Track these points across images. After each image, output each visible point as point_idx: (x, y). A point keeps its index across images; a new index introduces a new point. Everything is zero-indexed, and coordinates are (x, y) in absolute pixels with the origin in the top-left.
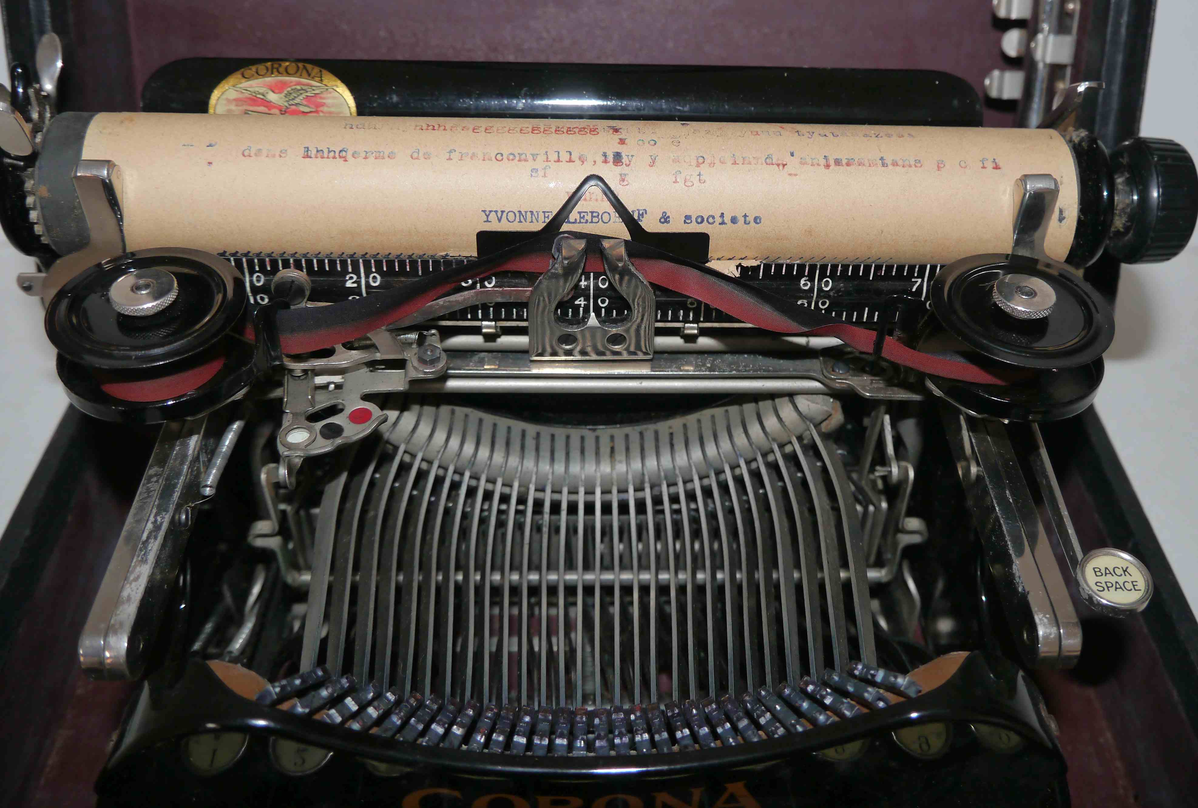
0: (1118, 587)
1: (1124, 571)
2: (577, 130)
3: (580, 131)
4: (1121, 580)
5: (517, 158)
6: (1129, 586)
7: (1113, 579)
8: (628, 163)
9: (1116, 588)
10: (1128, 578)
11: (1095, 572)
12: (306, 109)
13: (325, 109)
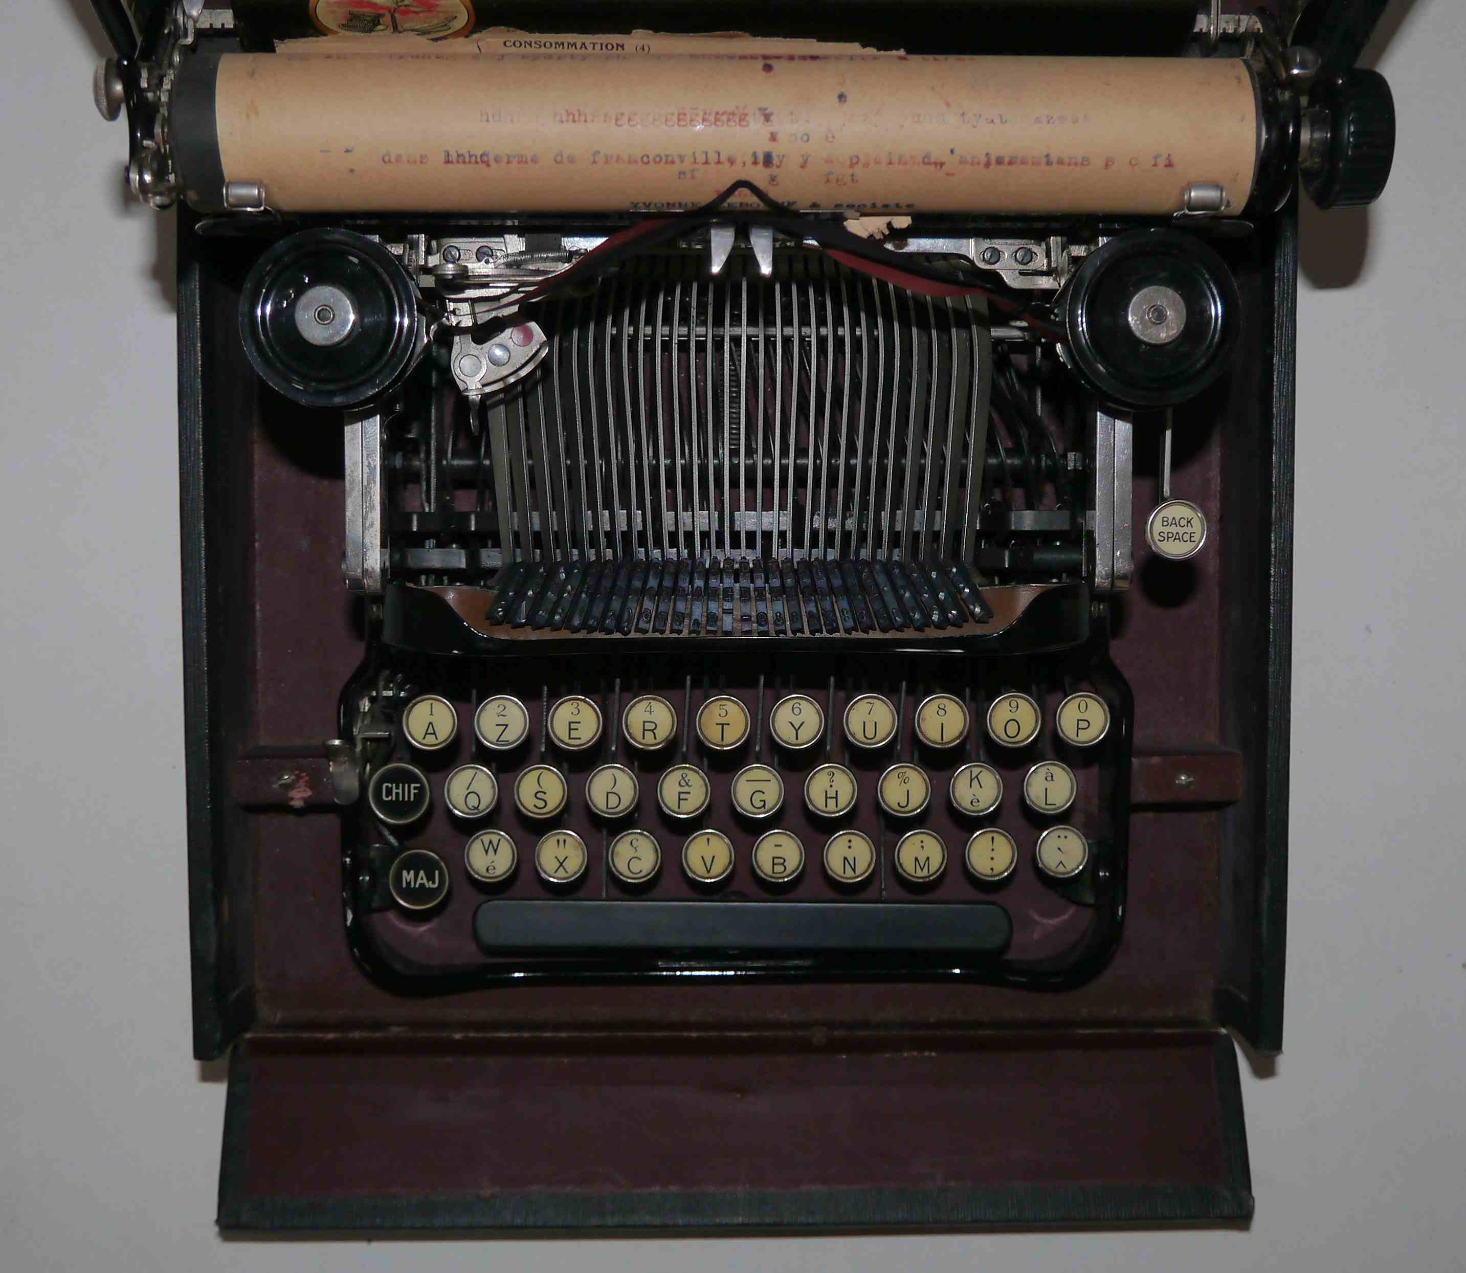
0: (1177, 538)
1: (1188, 522)
2: (725, 118)
3: (729, 120)
4: (1181, 531)
5: (664, 160)
6: (1186, 537)
7: (1174, 529)
8: (778, 164)
9: (1175, 539)
10: (1189, 530)
11: (1163, 521)
12: (417, 9)
13: (439, 9)
